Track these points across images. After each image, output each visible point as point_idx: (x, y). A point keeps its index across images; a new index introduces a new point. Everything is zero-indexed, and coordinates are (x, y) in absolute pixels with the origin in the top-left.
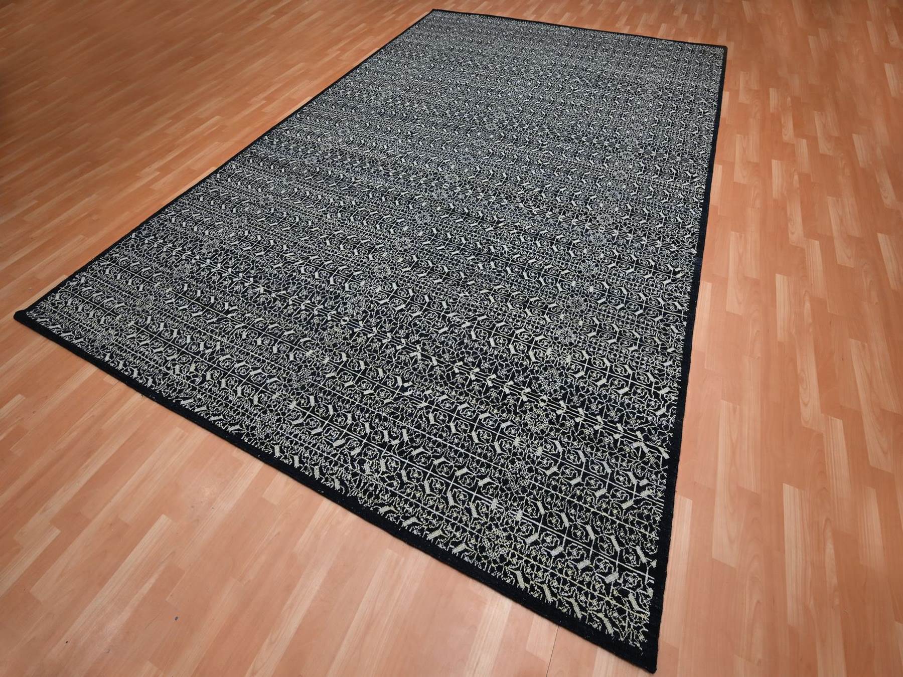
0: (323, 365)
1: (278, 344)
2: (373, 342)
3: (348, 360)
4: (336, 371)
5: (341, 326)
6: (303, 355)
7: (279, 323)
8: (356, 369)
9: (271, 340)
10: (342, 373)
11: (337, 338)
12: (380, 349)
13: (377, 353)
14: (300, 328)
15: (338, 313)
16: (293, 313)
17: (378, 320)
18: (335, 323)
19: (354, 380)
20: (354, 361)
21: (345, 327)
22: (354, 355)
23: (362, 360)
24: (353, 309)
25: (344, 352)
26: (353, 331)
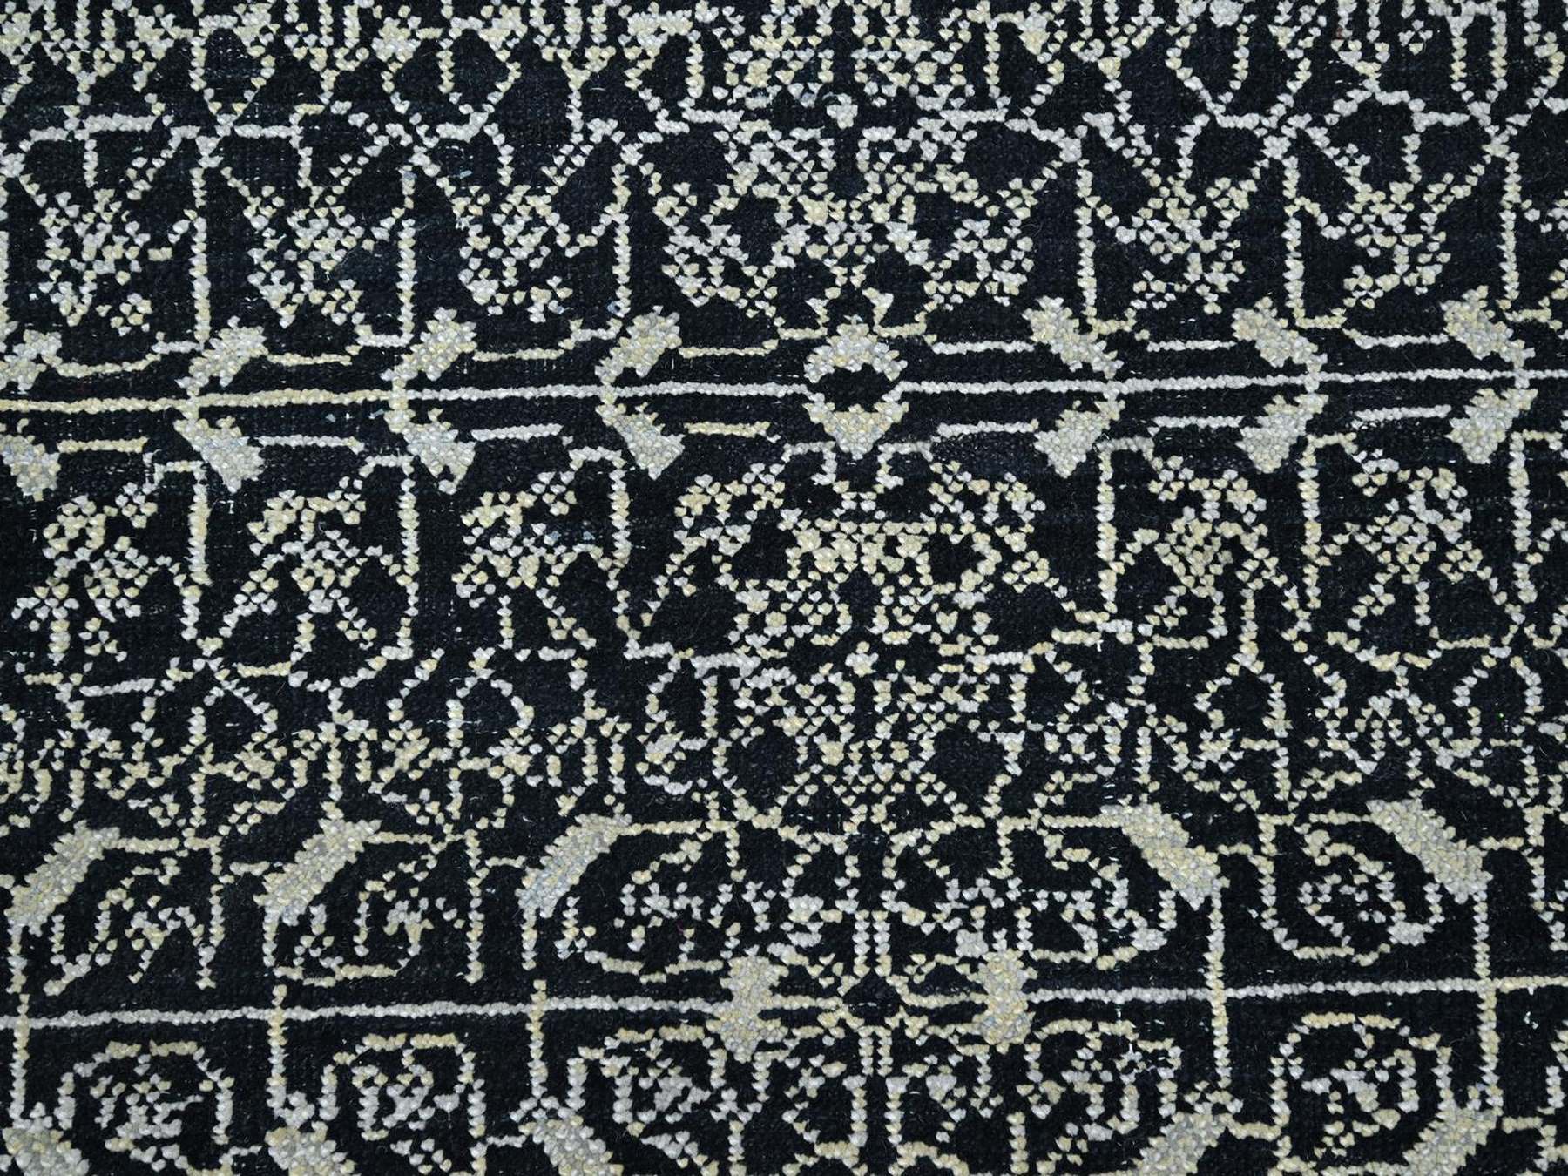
0: (1009, 1067)
1: (303, 1080)
2: (1366, 510)
3: (1239, 875)
4: (1197, 1068)
5: (860, 473)
6: (692, 1060)
7: (99, 811)
8: (1406, 933)
9: (182, 1075)
10: (1286, 1062)
11: (921, 657)
12: (1500, 553)
13: (1496, 623)
14: (410, 747)
15: (697, 325)
16: (161, 593)
17: (1236, 197)
18: (763, 480)
19: (1466, 1071)
20: (1315, 844)
21: (916, 475)
22: (1256, 770)
23: (1390, 784)
24: (845, 182)
25: (1125, 784)
26: (1039, 476)
